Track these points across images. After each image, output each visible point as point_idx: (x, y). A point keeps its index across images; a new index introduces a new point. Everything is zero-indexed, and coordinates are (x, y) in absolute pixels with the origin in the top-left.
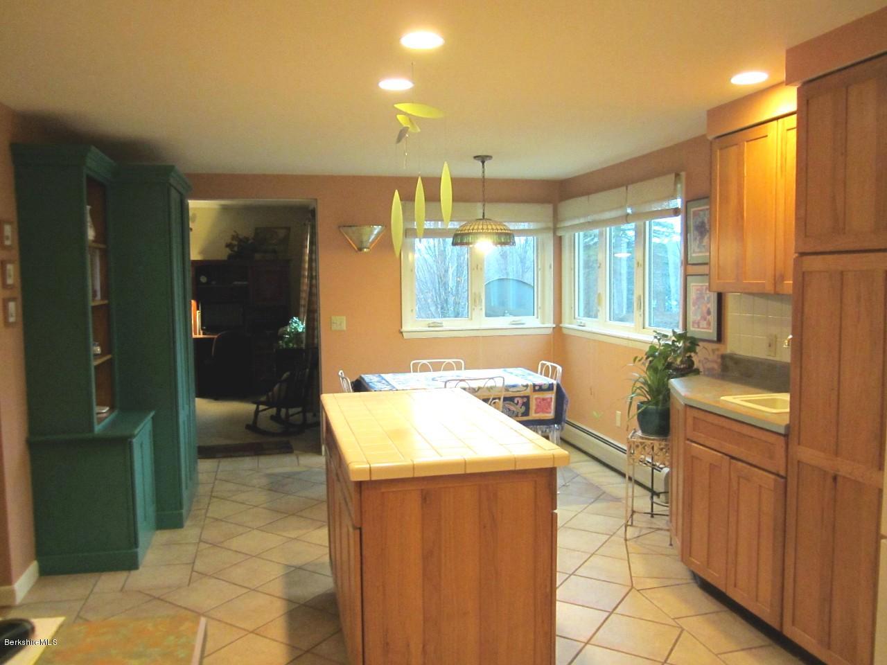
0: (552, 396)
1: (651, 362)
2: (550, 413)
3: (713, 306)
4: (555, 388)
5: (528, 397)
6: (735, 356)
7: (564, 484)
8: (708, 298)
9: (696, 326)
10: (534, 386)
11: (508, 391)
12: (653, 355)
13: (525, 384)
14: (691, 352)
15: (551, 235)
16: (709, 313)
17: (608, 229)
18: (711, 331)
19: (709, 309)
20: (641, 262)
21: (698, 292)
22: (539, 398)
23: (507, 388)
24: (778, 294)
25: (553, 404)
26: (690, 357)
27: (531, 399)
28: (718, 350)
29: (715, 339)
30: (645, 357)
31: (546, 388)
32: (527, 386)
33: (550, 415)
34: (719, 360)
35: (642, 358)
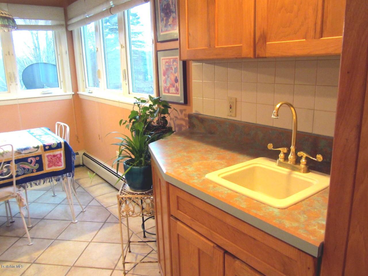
0: (61, 152)
1: (134, 123)
2: (61, 165)
3: (179, 75)
4: (63, 145)
5: (40, 156)
6: (200, 116)
7: (81, 210)
8: (176, 69)
9: (167, 92)
10: (45, 146)
11: (21, 153)
12: (135, 118)
13: (36, 146)
14: (165, 114)
15: (64, 30)
16: (176, 81)
17: (100, 21)
18: (179, 95)
19: (176, 77)
20: (124, 45)
21: (167, 64)
22: (50, 155)
23: (19, 152)
24: (259, 57)
25: (63, 159)
26: (164, 117)
27: (43, 158)
28: (185, 110)
29: (182, 101)
30: (128, 120)
31: (55, 146)
32: (38, 147)
33: (62, 166)
34: (187, 119)
35: (126, 121)
